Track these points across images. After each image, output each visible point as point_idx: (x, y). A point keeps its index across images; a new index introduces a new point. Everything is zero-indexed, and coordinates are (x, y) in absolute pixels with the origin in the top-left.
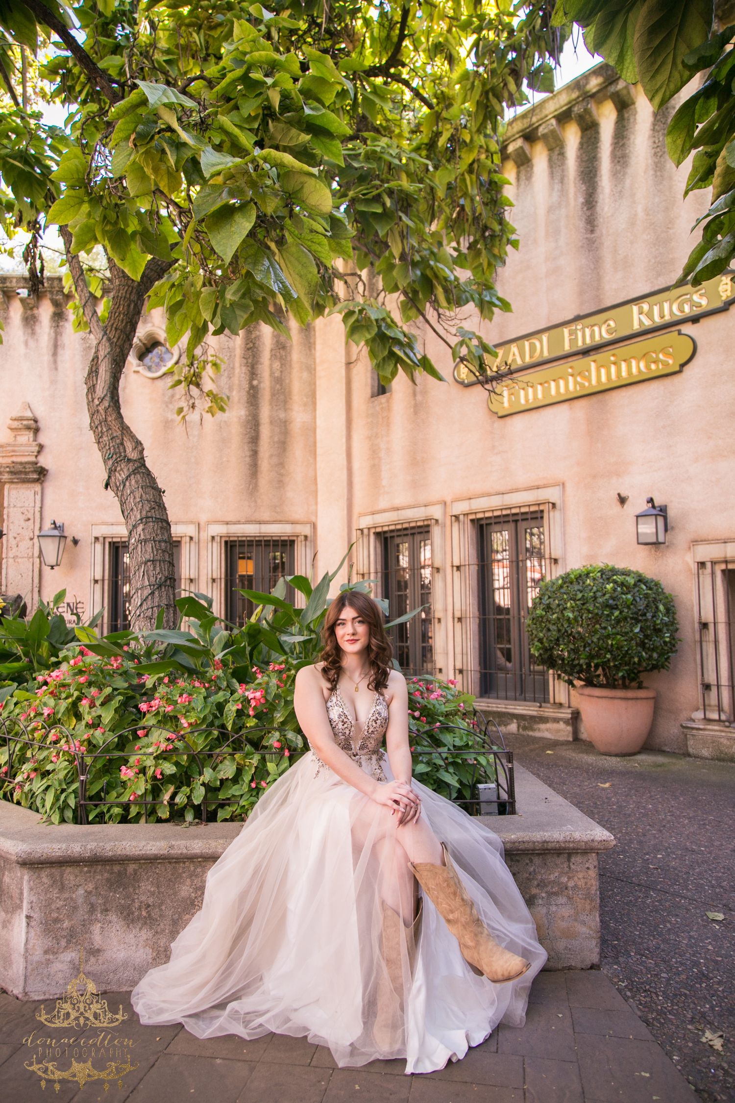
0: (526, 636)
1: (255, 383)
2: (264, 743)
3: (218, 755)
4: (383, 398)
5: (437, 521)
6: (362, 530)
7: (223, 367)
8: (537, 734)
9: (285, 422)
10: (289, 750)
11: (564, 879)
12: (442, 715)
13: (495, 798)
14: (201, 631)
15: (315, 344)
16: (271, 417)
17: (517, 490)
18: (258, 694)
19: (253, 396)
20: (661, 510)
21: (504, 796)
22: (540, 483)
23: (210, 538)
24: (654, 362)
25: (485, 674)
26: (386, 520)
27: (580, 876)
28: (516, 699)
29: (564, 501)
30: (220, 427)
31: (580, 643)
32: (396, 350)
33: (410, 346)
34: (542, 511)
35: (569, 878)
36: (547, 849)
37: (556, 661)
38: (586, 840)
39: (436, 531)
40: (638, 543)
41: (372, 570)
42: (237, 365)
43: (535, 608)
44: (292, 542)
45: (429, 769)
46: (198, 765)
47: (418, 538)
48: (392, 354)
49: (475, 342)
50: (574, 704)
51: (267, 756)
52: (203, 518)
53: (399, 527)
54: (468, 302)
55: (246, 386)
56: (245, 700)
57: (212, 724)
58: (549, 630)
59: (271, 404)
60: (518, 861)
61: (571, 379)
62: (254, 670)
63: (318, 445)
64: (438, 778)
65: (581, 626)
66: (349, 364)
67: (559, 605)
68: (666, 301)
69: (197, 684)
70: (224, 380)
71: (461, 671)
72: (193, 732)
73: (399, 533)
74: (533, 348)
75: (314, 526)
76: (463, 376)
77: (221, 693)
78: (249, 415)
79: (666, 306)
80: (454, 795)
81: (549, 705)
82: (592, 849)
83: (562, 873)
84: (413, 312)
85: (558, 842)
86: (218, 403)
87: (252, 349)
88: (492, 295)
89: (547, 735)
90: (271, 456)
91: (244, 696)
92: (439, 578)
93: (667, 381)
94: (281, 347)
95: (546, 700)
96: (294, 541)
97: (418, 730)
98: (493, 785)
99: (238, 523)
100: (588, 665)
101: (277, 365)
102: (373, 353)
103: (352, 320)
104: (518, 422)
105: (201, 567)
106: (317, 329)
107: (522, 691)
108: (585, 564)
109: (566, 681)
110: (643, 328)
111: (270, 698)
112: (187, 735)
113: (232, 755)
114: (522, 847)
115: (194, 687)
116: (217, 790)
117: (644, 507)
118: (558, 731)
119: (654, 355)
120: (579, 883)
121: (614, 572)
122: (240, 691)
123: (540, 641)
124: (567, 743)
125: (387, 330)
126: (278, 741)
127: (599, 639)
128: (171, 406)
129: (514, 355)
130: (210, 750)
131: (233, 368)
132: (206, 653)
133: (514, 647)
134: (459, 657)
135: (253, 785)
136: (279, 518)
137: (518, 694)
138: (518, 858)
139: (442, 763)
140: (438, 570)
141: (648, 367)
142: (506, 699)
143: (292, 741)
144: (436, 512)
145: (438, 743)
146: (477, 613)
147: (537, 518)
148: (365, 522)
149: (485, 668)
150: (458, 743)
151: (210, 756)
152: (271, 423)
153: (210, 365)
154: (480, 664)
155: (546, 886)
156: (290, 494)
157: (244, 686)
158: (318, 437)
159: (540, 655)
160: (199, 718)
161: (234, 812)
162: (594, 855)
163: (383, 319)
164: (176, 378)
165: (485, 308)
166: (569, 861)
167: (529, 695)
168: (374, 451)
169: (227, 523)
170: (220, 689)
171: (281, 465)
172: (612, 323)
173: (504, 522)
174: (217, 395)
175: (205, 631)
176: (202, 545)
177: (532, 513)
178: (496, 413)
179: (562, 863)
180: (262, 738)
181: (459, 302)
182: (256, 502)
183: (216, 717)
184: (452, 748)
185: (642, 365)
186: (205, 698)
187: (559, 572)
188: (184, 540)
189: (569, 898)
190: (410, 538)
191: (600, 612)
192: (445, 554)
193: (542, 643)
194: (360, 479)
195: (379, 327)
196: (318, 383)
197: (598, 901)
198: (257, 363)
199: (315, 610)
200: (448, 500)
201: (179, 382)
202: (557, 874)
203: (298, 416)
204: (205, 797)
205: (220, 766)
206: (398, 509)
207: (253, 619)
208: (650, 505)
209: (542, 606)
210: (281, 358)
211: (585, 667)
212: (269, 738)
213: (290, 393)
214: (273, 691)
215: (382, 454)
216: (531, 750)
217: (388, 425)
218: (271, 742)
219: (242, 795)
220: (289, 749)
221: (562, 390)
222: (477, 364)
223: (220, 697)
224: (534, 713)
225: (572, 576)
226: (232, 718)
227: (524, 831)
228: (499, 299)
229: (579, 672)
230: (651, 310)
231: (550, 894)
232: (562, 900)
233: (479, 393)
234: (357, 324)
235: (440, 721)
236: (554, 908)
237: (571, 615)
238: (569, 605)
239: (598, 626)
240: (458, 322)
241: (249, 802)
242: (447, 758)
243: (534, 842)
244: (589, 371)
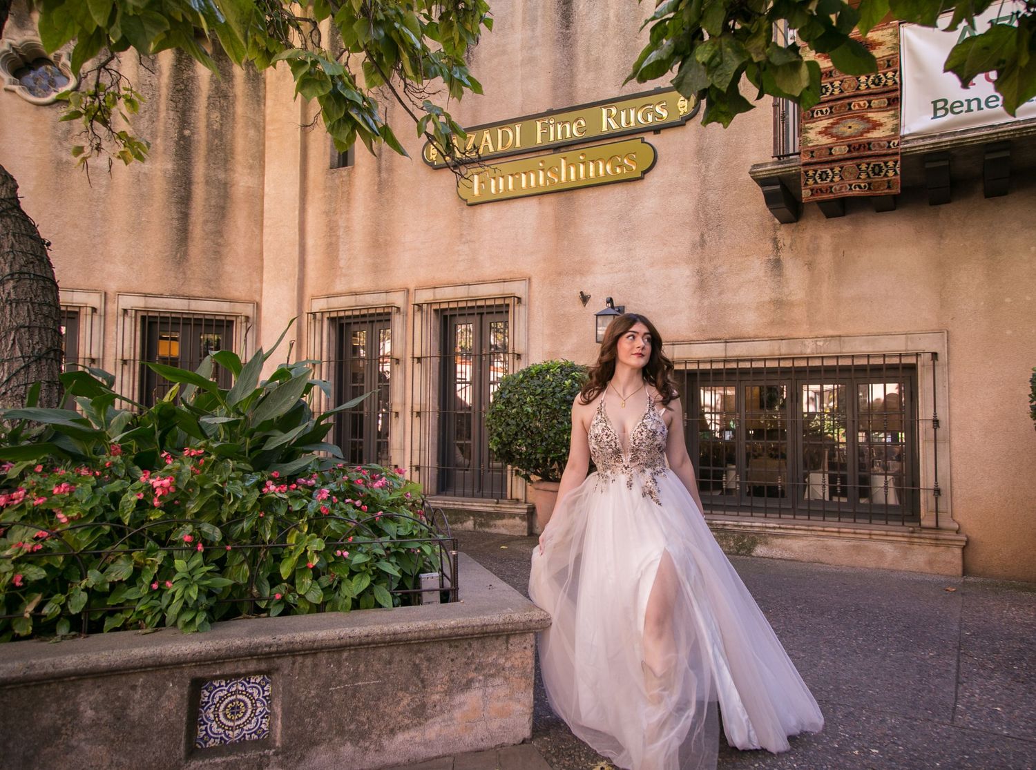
0: (486, 431)
1: (187, 132)
2: (173, 538)
3: (109, 554)
4: (343, 171)
5: (398, 309)
6: (314, 314)
7: (142, 107)
8: (493, 531)
9: (226, 184)
10: (204, 545)
11: (502, 661)
12: (386, 503)
13: (437, 586)
14: (94, 411)
15: (265, 98)
16: (207, 176)
17: (483, 282)
18: (166, 482)
19: (184, 149)
20: (619, 311)
21: (448, 584)
22: (507, 276)
23: (121, 312)
24: (619, 166)
25: (443, 470)
26: (341, 304)
27: (518, 656)
28: (473, 496)
29: (529, 296)
30: (138, 179)
31: (538, 438)
32: (353, 114)
33: (370, 111)
34: (508, 305)
35: (507, 659)
36: (486, 633)
37: (514, 456)
38: (524, 620)
39: (397, 320)
40: (597, 342)
41: (324, 359)
42: (163, 107)
43: (495, 402)
44: (230, 324)
45: (369, 559)
46: (79, 568)
47: (377, 326)
48: (348, 118)
49: (443, 119)
50: (530, 499)
51: (176, 553)
52: (112, 287)
53: (357, 313)
54: (436, 75)
55: (174, 135)
56: (148, 489)
57: (102, 518)
58: (508, 425)
59: (207, 161)
60: (457, 647)
61: (541, 173)
62: (163, 455)
63: (266, 215)
64: (378, 568)
65: (539, 421)
66: (304, 127)
67: (518, 400)
68: (632, 108)
69: (84, 472)
70: (144, 124)
71: (418, 468)
72: (74, 528)
73: (356, 320)
74: (505, 135)
75: (258, 307)
76: (433, 157)
77: (117, 482)
78: (178, 170)
79: (632, 113)
80: (395, 585)
81: (506, 501)
82: (530, 629)
83: (500, 655)
84: (377, 78)
85: (497, 624)
86: (134, 149)
87: (183, 90)
88: (462, 73)
89: (503, 531)
90: (206, 222)
91: (147, 484)
92: (398, 369)
93: (631, 186)
94: (221, 96)
95: (503, 496)
96: (232, 322)
97: (358, 520)
98: (436, 574)
99: (161, 296)
100: (545, 460)
101: (216, 115)
102: (327, 113)
103: (303, 71)
104: (487, 212)
105: (107, 346)
106: (268, 81)
107: (481, 488)
108: (546, 360)
109: (522, 476)
110: (611, 131)
111: (182, 486)
112: (65, 533)
113: (129, 553)
114: (461, 632)
115: (79, 475)
116: (105, 595)
117: (604, 307)
118: (514, 526)
119: (619, 159)
120: (516, 663)
121: (573, 368)
122: (143, 479)
123: (499, 435)
124: (522, 538)
125: (344, 89)
126: (191, 534)
127: (555, 434)
128: (66, 144)
129: (486, 141)
130: (97, 549)
131: (157, 111)
132: (100, 436)
133: (473, 442)
134: (416, 454)
135: (155, 586)
136: (214, 294)
137: (475, 491)
138: (456, 644)
139: (382, 552)
140: (398, 361)
141: (613, 170)
142: (464, 496)
143: (207, 534)
144: (398, 299)
145: (379, 532)
146: (437, 407)
147: (502, 312)
148: (319, 305)
149: (443, 465)
150: (402, 532)
151: (98, 556)
152: (207, 183)
153: (122, 100)
154: (438, 460)
155: (484, 669)
156: (229, 268)
157: (149, 473)
158: (266, 206)
159: (499, 449)
160: (84, 511)
161: (127, 620)
162: (531, 634)
163: (340, 77)
164: (72, 108)
165: (455, 86)
166: (507, 642)
167: (487, 492)
168: (331, 229)
169: (146, 295)
170: (117, 477)
171: (219, 233)
172: (583, 123)
173: (469, 314)
174: (133, 139)
175: (99, 410)
176: (109, 318)
177: (498, 306)
178: (466, 200)
179: (500, 645)
180: (169, 533)
181: (428, 74)
182: (184, 273)
183: (108, 510)
184: (395, 538)
185: (608, 167)
186: (94, 488)
187: (522, 366)
188: (83, 311)
189: (506, 679)
190: (369, 326)
191: (558, 407)
192: (406, 344)
193: (500, 438)
194: (313, 257)
195: (335, 85)
196: (267, 144)
197: (533, 678)
198: (190, 109)
199: (245, 390)
200: (412, 287)
201: (77, 115)
202: (494, 656)
203: (242, 180)
204: (88, 605)
205: (111, 567)
206: (356, 294)
207: (167, 399)
208: (610, 305)
209: (502, 401)
210: (221, 108)
211: (541, 461)
212: (180, 532)
213: (232, 152)
214: (186, 478)
215: (341, 232)
216: (486, 546)
217: (349, 201)
218: (180, 536)
219: (139, 600)
220: (205, 543)
221: (533, 184)
222: (444, 142)
223: (116, 486)
224: (491, 509)
225: (533, 371)
226: (131, 510)
227: (465, 616)
228: (469, 78)
229: (536, 467)
230: (618, 114)
231: (487, 677)
232: (498, 681)
233: (448, 177)
234: (308, 77)
235: (384, 511)
236: (490, 690)
237: (530, 410)
238: (528, 399)
239: (555, 421)
240: (427, 95)
241: (148, 606)
242: (388, 549)
243: (474, 627)
244: (559, 167)
